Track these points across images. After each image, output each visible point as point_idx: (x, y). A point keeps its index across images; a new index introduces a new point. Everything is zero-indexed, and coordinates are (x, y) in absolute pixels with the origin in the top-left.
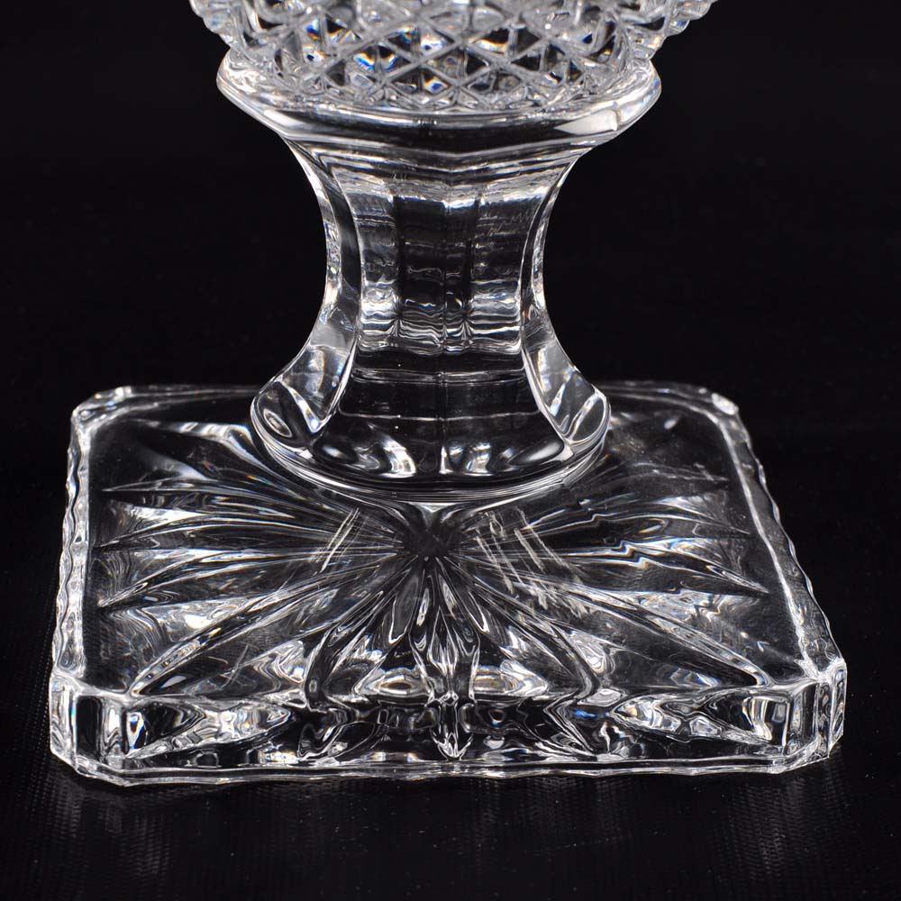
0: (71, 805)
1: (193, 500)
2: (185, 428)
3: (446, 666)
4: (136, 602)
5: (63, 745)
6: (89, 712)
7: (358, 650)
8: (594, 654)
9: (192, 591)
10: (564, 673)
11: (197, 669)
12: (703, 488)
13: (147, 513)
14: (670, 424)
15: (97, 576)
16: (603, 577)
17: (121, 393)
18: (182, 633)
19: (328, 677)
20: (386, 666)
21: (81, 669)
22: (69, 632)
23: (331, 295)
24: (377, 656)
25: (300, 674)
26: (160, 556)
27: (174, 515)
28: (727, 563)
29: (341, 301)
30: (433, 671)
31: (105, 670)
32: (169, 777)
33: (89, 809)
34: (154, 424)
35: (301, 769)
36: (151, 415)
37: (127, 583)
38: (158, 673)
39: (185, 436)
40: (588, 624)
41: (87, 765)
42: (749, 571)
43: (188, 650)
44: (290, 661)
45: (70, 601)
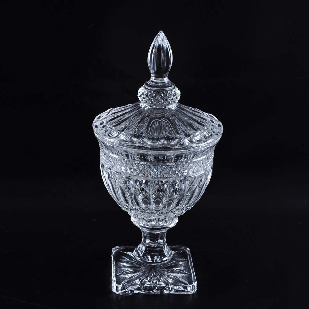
0: (115, 297)
1: (127, 262)
2: (125, 252)
3: (154, 282)
4: (121, 275)
5: (114, 290)
6: (117, 287)
7: (145, 280)
8: (171, 281)
9: (127, 273)
10: (167, 284)
11: (128, 282)
12: (184, 261)
13: (121, 263)
14: (181, 252)
15: (116, 271)
16: (173, 272)
17: (117, 247)
18: (126, 278)
19: (142, 284)
20: (148, 282)
21: (116, 282)
22: (114, 278)
23: (143, 240)
24: (147, 281)
25: (139, 283)
26: (123, 269)
27: (125, 264)
28: (186, 271)
29: (144, 241)
30: (153, 283)
31: (118, 282)
32: (125, 294)
33: (117, 297)
34: (121, 252)
35: (139, 293)
36: (121, 250)
37: (120, 273)
38: (124, 283)
39: (125, 253)
40: (171, 278)
41: (116, 292)
42: (188, 272)
43: (126, 280)
44: (138, 281)
45: (113, 274)
